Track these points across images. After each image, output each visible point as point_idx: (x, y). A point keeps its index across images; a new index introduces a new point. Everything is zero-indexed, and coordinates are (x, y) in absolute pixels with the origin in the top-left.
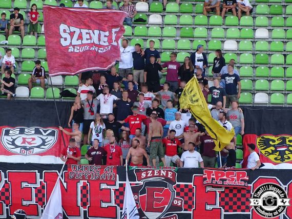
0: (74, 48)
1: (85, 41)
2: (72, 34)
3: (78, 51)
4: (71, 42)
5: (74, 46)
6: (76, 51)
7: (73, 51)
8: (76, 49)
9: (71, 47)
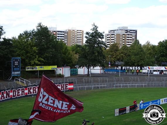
0: (43, 105)
1: (49, 103)
2: (44, 96)
3: (44, 107)
4: (42, 101)
5: (43, 103)
6: (43, 107)
7: (41, 106)
8: (43, 106)
9: (41, 103)
